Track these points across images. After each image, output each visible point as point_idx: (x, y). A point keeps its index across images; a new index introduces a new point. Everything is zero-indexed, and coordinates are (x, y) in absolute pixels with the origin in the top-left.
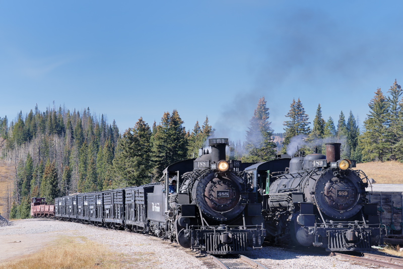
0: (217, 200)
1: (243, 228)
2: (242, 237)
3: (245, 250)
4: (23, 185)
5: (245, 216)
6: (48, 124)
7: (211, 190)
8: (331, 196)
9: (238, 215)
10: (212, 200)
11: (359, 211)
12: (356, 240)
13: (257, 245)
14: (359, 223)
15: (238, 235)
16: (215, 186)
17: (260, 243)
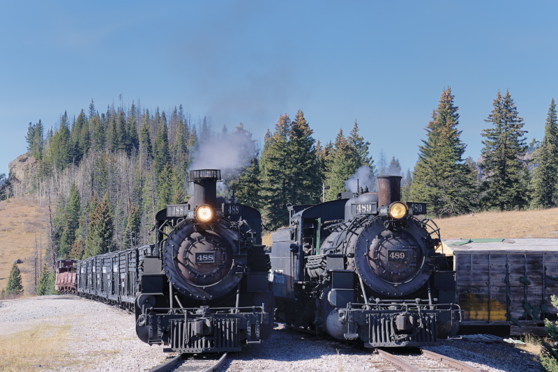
0: (196, 267)
1: (234, 311)
2: (228, 326)
3: (233, 346)
4: (63, 238)
5: (240, 293)
6: (109, 133)
7: (187, 251)
8: (379, 260)
9: (230, 290)
10: (188, 267)
11: (424, 283)
12: (409, 329)
13: (254, 337)
14: (420, 303)
15: (223, 323)
16: (194, 246)
17: (258, 335)
